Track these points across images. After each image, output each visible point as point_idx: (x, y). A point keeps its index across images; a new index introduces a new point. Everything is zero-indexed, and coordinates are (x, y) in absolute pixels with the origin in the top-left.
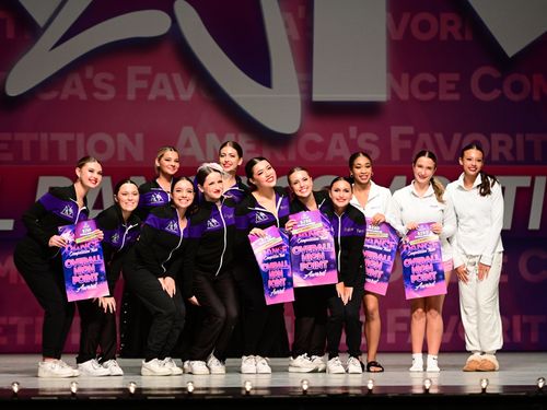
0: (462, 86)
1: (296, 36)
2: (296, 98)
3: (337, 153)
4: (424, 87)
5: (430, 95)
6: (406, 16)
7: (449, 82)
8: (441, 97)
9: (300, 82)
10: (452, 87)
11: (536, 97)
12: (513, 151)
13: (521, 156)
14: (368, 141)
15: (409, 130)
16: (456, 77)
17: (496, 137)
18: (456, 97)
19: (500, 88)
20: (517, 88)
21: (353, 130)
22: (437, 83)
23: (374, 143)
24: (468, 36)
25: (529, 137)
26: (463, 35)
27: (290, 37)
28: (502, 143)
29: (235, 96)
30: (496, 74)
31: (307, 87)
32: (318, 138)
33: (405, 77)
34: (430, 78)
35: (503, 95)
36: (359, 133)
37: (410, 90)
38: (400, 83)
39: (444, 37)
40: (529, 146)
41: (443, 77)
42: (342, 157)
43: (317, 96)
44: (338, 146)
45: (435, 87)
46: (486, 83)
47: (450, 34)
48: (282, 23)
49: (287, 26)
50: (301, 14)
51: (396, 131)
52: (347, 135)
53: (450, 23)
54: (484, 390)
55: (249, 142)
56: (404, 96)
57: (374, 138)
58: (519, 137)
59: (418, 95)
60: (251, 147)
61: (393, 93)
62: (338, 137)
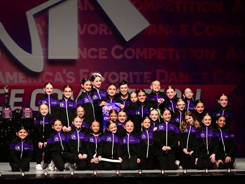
0: (108, 53)
1: (42, 33)
2: (41, 57)
3: (58, 80)
4: (93, 53)
5: (95, 57)
6: (86, 25)
7: (102, 51)
8: (100, 58)
9: (43, 52)
10: (104, 53)
11: (137, 57)
12: (129, 79)
13: (131, 81)
14: (71, 75)
15: (87, 71)
16: (105, 49)
17: (122, 73)
18: (106, 57)
19: (123, 53)
20: (130, 53)
21: (64, 71)
22: (98, 52)
23: (73, 76)
24: (110, 33)
25: (135, 73)
26: (108, 33)
27: (39, 34)
28: (124, 76)
29: (17, 57)
30: (121, 48)
31: (46, 53)
32: (51, 74)
33: (85, 49)
34: (95, 50)
35: (124, 56)
36: (67, 72)
37: (87, 55)
38: (83, 51)
39: (101, 33)
40: (135, 77)
41: (100, 49)
42: (60, 82)
43: (50, 57)
44: (59, 77)
45: (97, 53)
46: (118, 52)
47: (103, 32)
48: (36, 28)
49: (38, 29)
50: (43, 24)
51: (82, 71)
52: (62, 72)
53: (103, 28)
54: (118, 175)
55: (23, 76)
56: (85, 57)
57: (73, 74)
58: (131, 73)
59: (90, 57)
60: (24, 77)
61: (80, 56)
62: (58, 73)
